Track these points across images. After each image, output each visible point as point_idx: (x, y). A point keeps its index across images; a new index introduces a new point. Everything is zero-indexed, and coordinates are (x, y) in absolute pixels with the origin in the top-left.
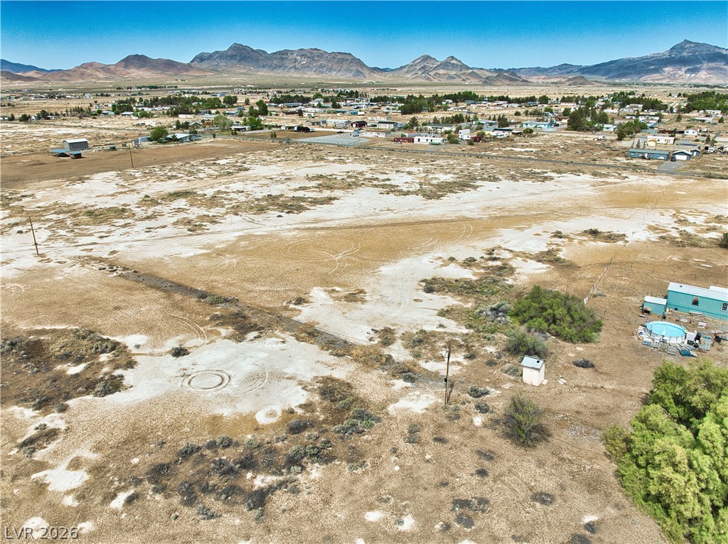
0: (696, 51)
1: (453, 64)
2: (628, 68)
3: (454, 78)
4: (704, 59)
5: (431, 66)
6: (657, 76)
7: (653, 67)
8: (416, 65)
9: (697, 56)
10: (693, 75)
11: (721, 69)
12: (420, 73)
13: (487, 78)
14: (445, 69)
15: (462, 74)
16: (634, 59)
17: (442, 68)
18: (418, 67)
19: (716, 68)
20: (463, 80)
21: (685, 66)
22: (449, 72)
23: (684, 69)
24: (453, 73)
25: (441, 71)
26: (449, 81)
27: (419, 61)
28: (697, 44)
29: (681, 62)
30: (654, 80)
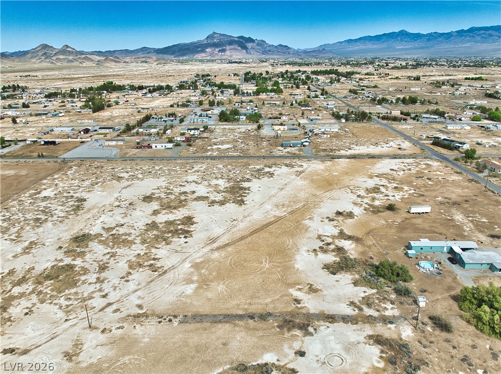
0: (221, 39)
1: (69, 51)
2: (185, 49)
3: (73, 62)
4: (226, 44)
5: (51, 52)
6: (203, 55)
7: (199, 49)
8: (37, 52)
9: (222, 42)
10: (223, 54)
11: (237, 49)
12: (43, 58)
13: (98, 61)
14: (63, 55)
15: (78, 58)
16: (187, 44)
17: (61, 54)
18: (40, 54)
19: (234, 49)
20: (80, 63)
21: (217, 48)
22: (67, 57)
23: (217, 50)
24: (71, 58)
25: (61, 57)
26: (69, 64)
27: (40, 48)
28: (221, 35)
29: (215, 45)
30: (202, 57)
